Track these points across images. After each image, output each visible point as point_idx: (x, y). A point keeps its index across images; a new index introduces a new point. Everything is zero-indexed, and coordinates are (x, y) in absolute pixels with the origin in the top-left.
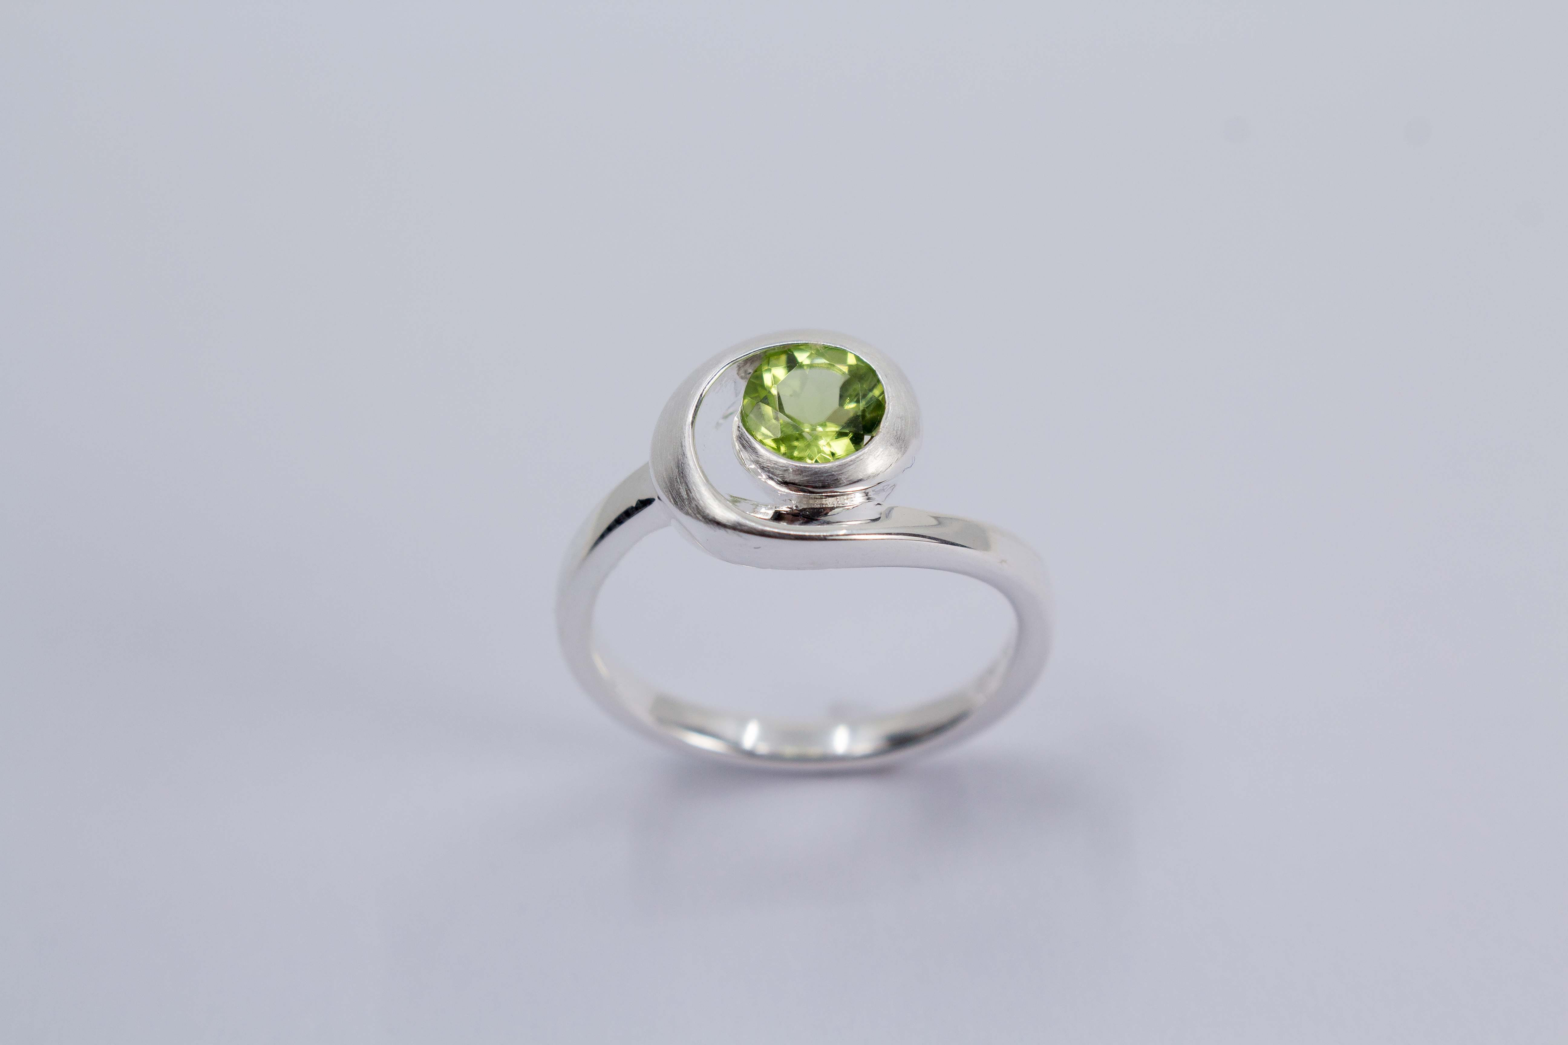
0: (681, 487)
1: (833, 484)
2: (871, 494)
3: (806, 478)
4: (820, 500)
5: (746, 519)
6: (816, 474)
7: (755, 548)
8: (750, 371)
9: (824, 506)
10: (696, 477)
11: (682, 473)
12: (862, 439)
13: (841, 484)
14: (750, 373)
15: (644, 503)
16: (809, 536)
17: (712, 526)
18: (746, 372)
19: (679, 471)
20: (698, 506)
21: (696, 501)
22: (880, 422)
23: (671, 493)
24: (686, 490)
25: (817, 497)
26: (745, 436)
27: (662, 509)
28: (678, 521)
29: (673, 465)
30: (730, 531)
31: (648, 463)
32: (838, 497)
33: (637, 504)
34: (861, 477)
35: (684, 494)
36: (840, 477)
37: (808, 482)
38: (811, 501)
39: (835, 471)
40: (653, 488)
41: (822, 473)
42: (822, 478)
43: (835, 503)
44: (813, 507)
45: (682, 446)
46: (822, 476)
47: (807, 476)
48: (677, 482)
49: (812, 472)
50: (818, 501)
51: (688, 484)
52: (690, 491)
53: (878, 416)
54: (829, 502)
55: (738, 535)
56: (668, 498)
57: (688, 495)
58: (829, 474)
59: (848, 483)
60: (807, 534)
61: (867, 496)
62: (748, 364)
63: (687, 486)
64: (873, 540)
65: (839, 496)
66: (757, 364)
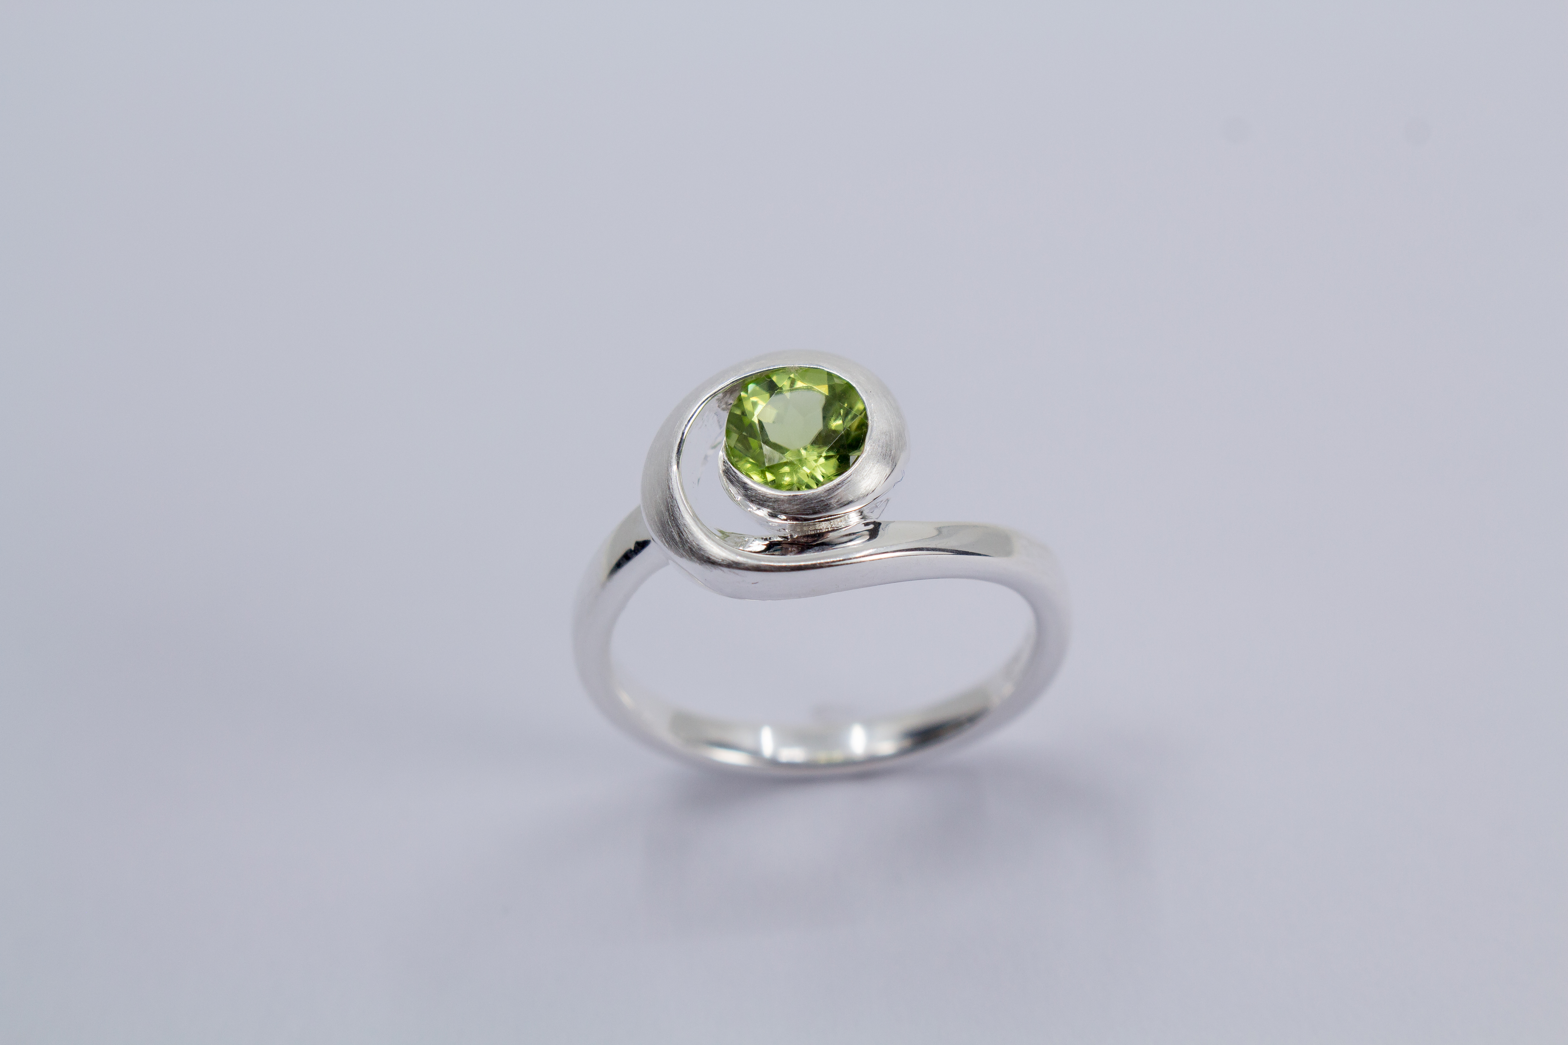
0: (673, 531)
1: (824, 509)
2: (865, 513)
3: (796, 507)
4: (813, 526)
5: (741, 555)
6: (805, 502)
7: (753, 583)
8: (731, 401)
9: (818, 532)
10: (687, 519)
11: (673, 516)
12: (848, 459)
13: (831, 508)
14: (731, 404)
15: (641, 545)
16: (805, 565)
17: (707, 566)
18: (726, 403)
19: (669, 514)
20: (692, 547)
21: (689, 543)
22: (864, 440)
23: (664, 537)
24: (678, 533)
25: (811, 524)
26: (731, 470)
27: (657, 550)
28: (674, 561)
29: (663, 508)
30: (726, 570)
31: (639, 507)
32: (831, 521)
33: (635, 547)
34: (851, 499)
35: (676, 537)
36: (830, 501)
37: (798, 510)
38: (805, 529)
39: (823, 497)
40: (647, 531)
41: (812, 500)
42: (813, 505)
43: (829, 526)
44: (807, 534)
45: (669, 489)
46: (812, 503)
47: (797, 505)
48: (669, 525)
49: (802, 500)
50: (811, 528)
51: (680, 527)
52: (682, 533)
53: (862, 434)
54: (824, 526)
55: (734, 573)
56: (662, 541)
57: (680, 536)
58: (818, 500)
59: (839, 506)
60: (802, 563)
61: (861, 515)
62: (728, 395)
63: (679, 529)
64: (870, 561)
65: (831, 519)
66: (736, 395)
